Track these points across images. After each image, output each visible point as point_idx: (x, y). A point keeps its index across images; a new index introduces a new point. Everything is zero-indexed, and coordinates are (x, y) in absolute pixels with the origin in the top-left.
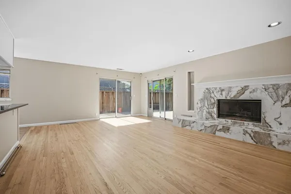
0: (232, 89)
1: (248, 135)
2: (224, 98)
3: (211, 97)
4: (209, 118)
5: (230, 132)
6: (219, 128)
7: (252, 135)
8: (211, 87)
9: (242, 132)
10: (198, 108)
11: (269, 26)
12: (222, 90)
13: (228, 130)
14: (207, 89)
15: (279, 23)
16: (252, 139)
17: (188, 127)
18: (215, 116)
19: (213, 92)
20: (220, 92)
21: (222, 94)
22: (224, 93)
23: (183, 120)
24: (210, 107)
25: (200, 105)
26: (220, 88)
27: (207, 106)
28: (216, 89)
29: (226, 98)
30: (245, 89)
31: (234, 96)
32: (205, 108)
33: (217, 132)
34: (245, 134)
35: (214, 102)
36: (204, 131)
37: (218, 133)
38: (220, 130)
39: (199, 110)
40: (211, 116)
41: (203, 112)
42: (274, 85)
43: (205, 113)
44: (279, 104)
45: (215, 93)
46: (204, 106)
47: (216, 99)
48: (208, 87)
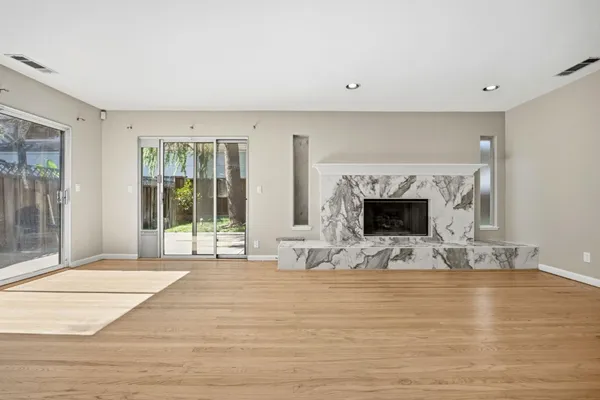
0: (392, 181)
1: (439, 257)
2: (377, 197)
3: (352, 193)
4: (348, 238)
5: (413, 257)
6: (393, 254)
7: (445, 256)
8: (353, 174)
9: (432, 254)
10: (325, 218)
11: (485, 89)
12: (375, 182)
13: (410, 254)
14: (345, 177)
15: (497, 87)
16: (445, 262)
17: (323, 266)
18: (361, 232)
19: (357, 185)
20: (370, 186)
21: (373, 189)
22: (377, 187)
23: (311, 251)
24: (350, 214)
25: (328, 212)
26: (371, 177)
27: (345, 213)
28: (362, 178)
29: (381, 196)
30: (410, 180)
31: (395, 194)
32: (340, 217)
33: (390, 263)
34: (435, 257)
35: (359, 203)
36: (363, 267)
37: (392, 265)
38: (396, 258)
39: (327, 224)
40: (354, 232)
41: (336, 225)
42: (446, 177)
43: (340, 228)
44: (451, 205)
45: (361, 186)
46: (338, 212)
47: (362, 199)
48: (348, 174)
